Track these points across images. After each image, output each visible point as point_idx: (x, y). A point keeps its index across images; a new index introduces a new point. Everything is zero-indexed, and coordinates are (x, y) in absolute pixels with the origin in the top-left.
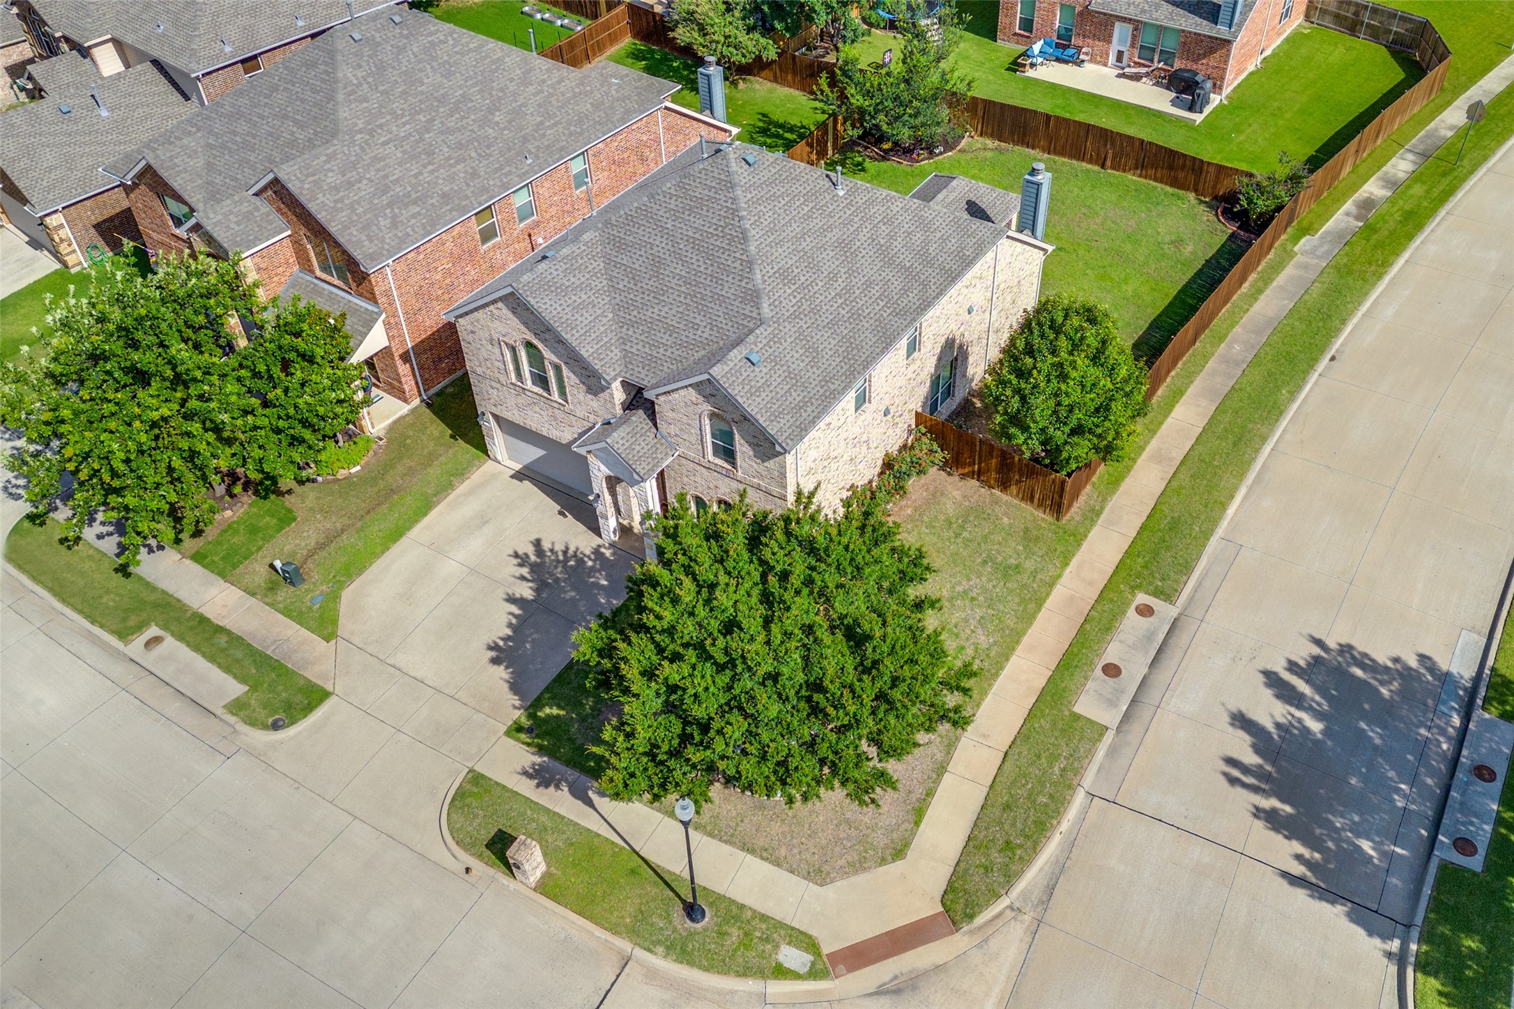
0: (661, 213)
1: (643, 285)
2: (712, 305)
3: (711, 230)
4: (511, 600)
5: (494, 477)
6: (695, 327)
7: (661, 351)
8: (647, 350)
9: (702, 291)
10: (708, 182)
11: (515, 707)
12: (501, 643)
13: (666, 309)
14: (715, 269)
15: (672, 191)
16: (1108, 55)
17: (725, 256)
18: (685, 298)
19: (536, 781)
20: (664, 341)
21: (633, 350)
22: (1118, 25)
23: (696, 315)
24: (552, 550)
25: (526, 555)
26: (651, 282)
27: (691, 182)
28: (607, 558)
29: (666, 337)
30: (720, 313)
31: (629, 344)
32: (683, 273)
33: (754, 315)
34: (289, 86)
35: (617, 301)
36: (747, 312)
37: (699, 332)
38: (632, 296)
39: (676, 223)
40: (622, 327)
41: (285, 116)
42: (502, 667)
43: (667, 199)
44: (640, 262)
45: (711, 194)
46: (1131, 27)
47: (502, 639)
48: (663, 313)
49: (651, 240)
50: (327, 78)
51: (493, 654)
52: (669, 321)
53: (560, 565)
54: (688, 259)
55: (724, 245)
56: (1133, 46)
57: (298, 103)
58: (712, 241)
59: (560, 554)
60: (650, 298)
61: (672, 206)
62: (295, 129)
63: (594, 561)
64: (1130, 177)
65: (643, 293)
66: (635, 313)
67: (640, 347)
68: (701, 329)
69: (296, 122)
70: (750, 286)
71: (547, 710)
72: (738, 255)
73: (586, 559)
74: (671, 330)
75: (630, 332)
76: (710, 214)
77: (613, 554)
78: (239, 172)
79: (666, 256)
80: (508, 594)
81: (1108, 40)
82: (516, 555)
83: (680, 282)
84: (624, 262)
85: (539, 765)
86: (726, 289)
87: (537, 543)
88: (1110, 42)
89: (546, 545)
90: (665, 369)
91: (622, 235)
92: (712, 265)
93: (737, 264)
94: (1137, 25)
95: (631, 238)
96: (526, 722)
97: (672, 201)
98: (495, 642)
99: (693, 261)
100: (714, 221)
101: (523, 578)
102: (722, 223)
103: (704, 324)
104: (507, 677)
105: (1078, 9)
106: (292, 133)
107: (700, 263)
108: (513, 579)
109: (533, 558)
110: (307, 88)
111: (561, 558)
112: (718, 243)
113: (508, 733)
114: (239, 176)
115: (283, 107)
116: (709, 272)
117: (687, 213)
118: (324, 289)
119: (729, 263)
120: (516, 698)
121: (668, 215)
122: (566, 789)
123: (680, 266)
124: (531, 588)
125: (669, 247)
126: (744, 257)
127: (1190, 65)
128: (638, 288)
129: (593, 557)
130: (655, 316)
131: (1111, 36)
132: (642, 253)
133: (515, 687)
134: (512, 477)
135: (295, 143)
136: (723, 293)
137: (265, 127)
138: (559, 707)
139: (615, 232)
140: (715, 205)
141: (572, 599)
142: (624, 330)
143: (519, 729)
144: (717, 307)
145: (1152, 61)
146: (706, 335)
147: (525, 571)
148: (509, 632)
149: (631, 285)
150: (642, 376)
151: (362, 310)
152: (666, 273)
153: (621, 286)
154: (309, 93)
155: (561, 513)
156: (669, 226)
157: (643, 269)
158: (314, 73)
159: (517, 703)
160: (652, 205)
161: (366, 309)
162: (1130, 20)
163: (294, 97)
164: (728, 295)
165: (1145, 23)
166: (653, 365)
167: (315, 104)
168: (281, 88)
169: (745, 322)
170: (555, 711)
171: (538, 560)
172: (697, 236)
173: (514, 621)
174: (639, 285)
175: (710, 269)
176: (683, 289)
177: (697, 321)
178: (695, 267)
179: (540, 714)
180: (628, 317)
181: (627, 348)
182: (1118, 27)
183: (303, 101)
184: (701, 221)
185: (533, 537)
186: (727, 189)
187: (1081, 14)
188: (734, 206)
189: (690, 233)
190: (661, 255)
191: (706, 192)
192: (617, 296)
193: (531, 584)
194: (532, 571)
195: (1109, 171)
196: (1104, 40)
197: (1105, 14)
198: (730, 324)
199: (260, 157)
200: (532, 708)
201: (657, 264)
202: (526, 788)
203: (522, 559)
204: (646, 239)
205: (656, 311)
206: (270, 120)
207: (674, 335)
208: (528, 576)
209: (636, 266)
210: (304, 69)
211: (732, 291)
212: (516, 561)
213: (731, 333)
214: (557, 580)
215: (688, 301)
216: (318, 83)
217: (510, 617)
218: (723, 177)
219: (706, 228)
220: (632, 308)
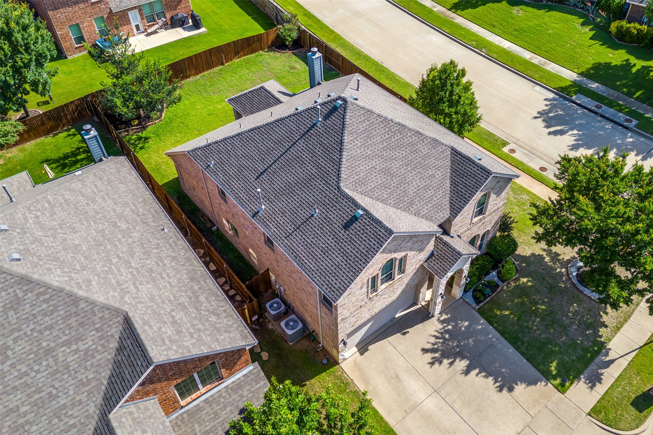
0: (359, 152)
1: (393, 185)
2: (427, 162)
3: (387, 136)
4: (467, 372)
5: (356, 365)
6: (432, 176)
7: (435, 199)
8: (430, 205)
9: (416, 161)
10: (360, 120)
11: (546, 385)
12: (498, 384)
13: (414, 183)
14: (409, 148)
15: (351, 139)
16: (132, 30)
17: (406, 140)
18: (415, 171)
19: (597, 383)
20: (431, 195)
21: (426, 211)
22: (129, 13)
23: (427, 172)
24: (434, 344)
25: (432, 358)
26: (395, 181)
27: (353, 127)
28: (449, 318)
29: (429, 192)
30: (434, 161)
31: (421, 212)
32: (401, 163)
33: (444, 148)
34: (16, 334)
35: (393, 203)
36: (441, 150)
37: (437, 176)
38: (395, 194)
39: (371, 149)
40: (409, 209)
41: (48, 351)
42: (516, 387)
43: (354, 144)
44: (379, 179)
45: (367, 123)
46: (136, 11)
47: (495, 383)
48: (416, 186)
49: (371, 166)
50: (48, 296)
51: (505, 391)
52: (421, 186)
53: (447, 342)
54: (395, 156)
55: (400, 136)
56: (142, 19)
57: (48, 332)
58: (393, 140)
59: (437, 340)
60: (403, 186)
61: (359, 144)
62: (74, 347)
63: (449, 324)
64: (236, 61)
65: (398, 188)
66: (406, 199)
67: (426, 208)
68: (436, 174)
69: (67, 343)
70: (429, 140)
71: (553, 368)
72: (410, 134)
73: (446, 328)
74: (427, 188)
75: (415, 207)
76: (378, 131)
77: (447, 314)
78: (66, 420)
79: (386, 165)
80: (462, 373)
81: (128, 22)
82: (432, 364)
83: (405, 168)
84: (373, 186)
85: (586, 380)
86: (423, 151)
87: (425, 351)
88: (130, 24)
89: (429, 346)
90: (446, 203)
91: (356, 177)
92: (406, 148)
93: (414, 138)
94: (139, 8)
95: (362, 174)
96: (558, 381)
97: (356, 142)
98: (497, 387)
99: (398, 155)
100: (383, 132)
101: (451, 364)
102: (387, 130)
103: (434, 171)
104: (524, 385)
105: (105, 16)
106: (76, 351)
107: (401, 152)
108: (450, 369)
109: (437, 355)
110: (39, 318)
111: (441, 341)
112: (397, 138)
113: (563, 392)
114: (71, 422)
115: (35, 349)
116: (409, 152)
117: (369, 140)
118: (198, 405)
119: (411, 140)
120: (539, 383)
121: (362, 149)
122: (603, 371)
123: (395, 162)
124: (460, 361)
125: (381, 160)
126: (413, 133)
127: (174, 13)
128: (393, 189)
129: (445, 325)
130: (414, 190)
131: (129, 20)
132: (375, 174)
133: (532, 382)
134: (362, 354)
135: (90, 353)
136: (424, 153)
137: (39, 376)
138: (551, 362)
139: (352, 180)
140: (375, 126)
141: (474, 341)
142: (412, 209)
143: (562, 385)
144: (430, 160)
145: (155, 21)
146: (440, 174)
147: (446, 362)
148: (491, 379)
149: (389, 191)
150: (442, 216)
151: (242, 379)
152: (395, 170)
153: (386, 196)
154: (47, 319)
155: (404, 334)
156: (369, 153)
157: (384, 180)
158: (28, 305)
159: (543, 383)
160: (351, 152)
161: (244, 376)
162: (135, 8)
163: (35, 334)
164: (427, 151)
165: (143, 5)
166: (440, 207)
167: (65, 319)
168: (10, 343)
169: (446, 154)
170: (554, 364)
171: (440, 353)
172: (385, 144)
173: (483, 374)
174: (391, 187)
175: (407, 150)
176: (409, 169)
177: (431, 173)
178: (401, 156)
179: (554, 373)
180: (405, 203)
181: (423, 214)
182: (131, 14)
183: (50, 328)
184: (379, 138)
185: (420, 353)
186: (371, 115)
187: (108, 18)
188: (383, 118)
189: (381, 146)
190: (382, 167)
191: (364, 124)
192: (390, 201)
193: (458, 360)
194: (448, 358)
195: (226, 64)
196: (127, 24)
197: (121, 11)
198: (442, 161)
199: (71, 392)
200: (548, 376)
201: (387, 172)
202: (601, 389)
203: (436, 361)
204: (368, 168)
205: (412, 188)
206: (36, 368)
207: (431, 188)
208: (450, 361)
209: (380, 182)
210: (12, 313)
211: (426, 149)
212: (436, 365)
213: (447, 164)
214: (457, 346)
215: (417, 171)
216: (45, 306)
217: (480, 375)
218: (362, 112)
219: (384, 138)
220: (402, 198)
